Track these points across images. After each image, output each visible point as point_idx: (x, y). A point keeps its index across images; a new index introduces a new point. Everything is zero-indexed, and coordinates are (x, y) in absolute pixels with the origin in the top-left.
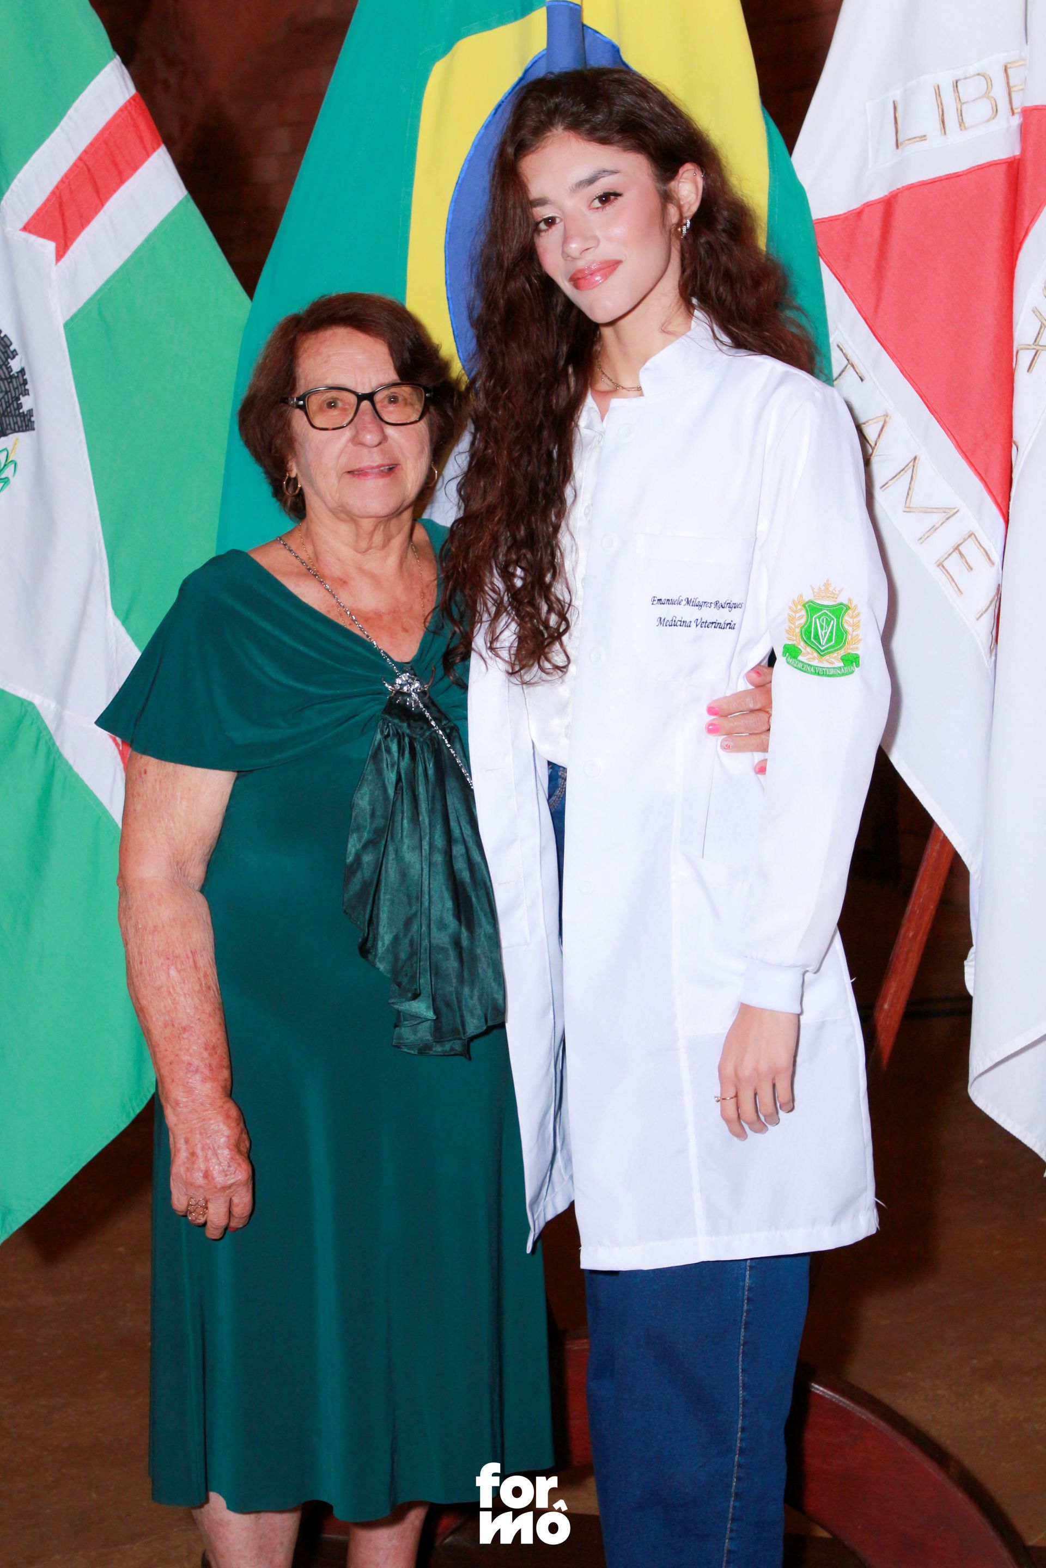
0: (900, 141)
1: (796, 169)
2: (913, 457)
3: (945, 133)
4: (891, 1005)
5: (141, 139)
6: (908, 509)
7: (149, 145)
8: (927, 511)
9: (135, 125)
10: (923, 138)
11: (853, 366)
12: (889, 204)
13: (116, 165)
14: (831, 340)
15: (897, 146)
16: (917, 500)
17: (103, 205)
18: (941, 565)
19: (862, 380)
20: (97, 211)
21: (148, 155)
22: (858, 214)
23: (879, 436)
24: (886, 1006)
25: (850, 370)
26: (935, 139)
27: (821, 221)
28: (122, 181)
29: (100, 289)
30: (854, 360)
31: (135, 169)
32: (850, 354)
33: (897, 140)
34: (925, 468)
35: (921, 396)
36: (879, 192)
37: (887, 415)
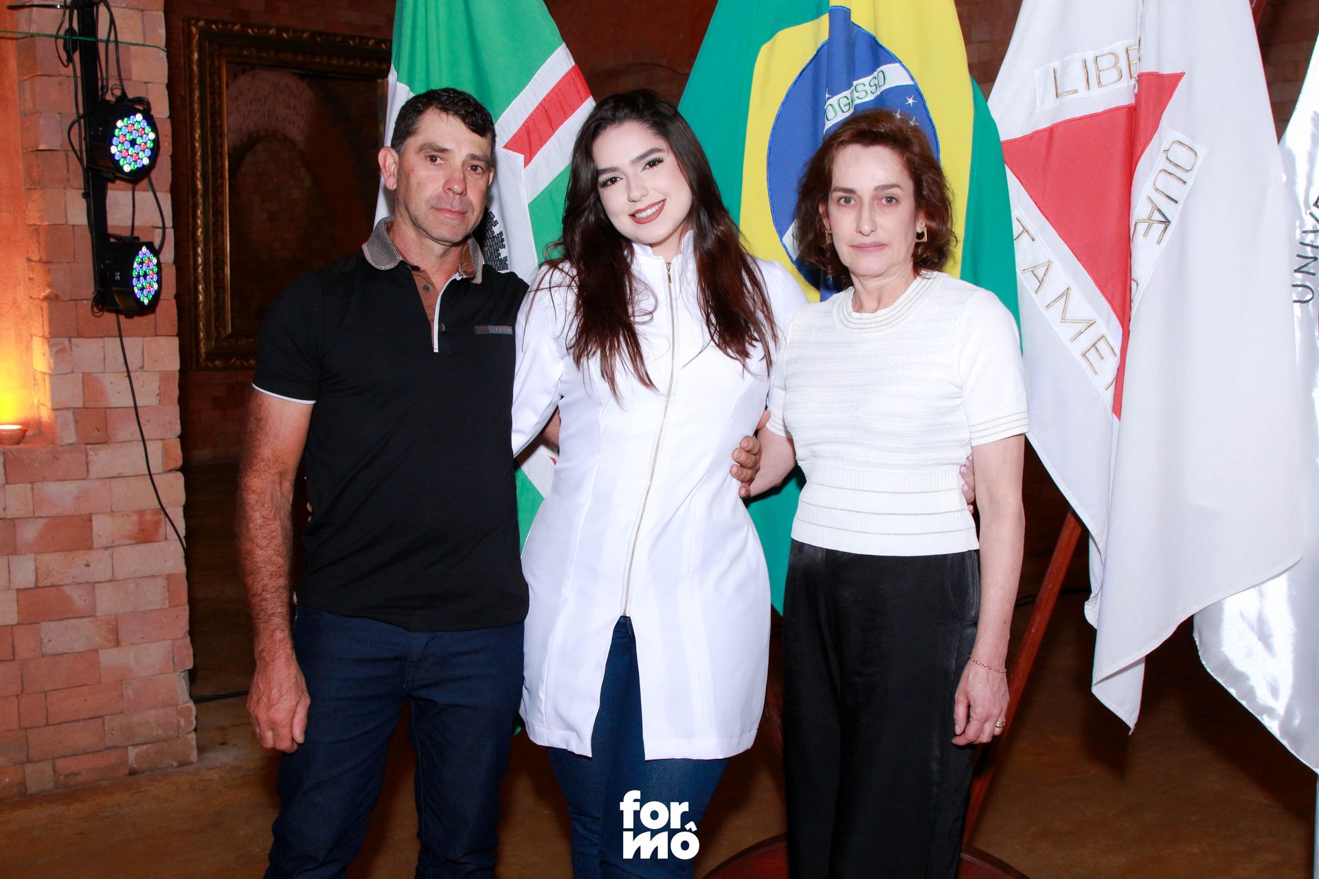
0: (1059, 93)
1: (990, 110)
2: (1065, 288)
3: (1089, 89)
4: (1037, 629)
5: (578, 92)
6: (1063, 320)
7: (583, 97)
8: (1075, 322)
9: (575, 84)
10: (1076, 91)
11: (1027, 232)
12: (1051, 131)
13: (562, 108)
14: (1013, 215)
15: (1057, 97)
16: (1069, 315)
17: (554, 132)
18: (1084, 355)
19: (1033, 240)
20: (550, 136)
21: (582, 102)
22: (1031, 136)
23: (1045, 275)
24: (1033, 631)
25: (1025, 235)
26: (1083, 92)
27: (1006, 142)
28: (566, 118)
29: (552, 183)
30: (1028, 228)
31: (574, 110)
32: (1025, 224)
33: (1057, 93)
34: (1075, 295)
35: (1071, 250)
36: (1044, 124)
37: (1050, 262)
